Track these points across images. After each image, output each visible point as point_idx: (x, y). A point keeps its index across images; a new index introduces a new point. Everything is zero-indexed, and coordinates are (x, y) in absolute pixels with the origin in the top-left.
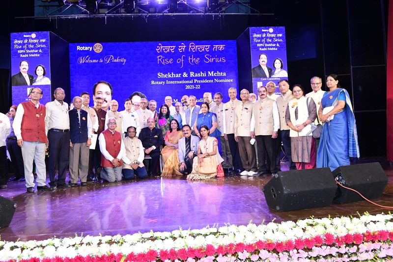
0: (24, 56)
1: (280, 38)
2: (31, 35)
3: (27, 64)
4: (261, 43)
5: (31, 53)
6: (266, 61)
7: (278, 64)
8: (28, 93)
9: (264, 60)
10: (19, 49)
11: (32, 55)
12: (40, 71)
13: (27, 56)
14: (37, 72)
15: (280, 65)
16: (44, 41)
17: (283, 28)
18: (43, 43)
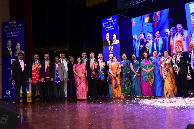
0: (108, 30)
2: (110, 18)
5: (110, 28)
8: (110, 49)
10: (105, 27)
11: (111, 29)
12: (114, 37)
13: (109, 30)
14: (113, 37)
16: (115, 20)
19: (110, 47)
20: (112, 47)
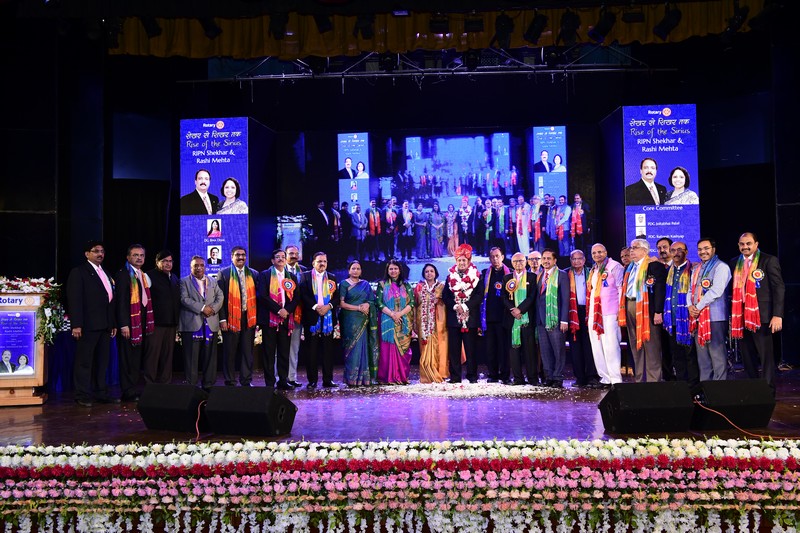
0: (202, 161)
1: (685, 126)
2: (215, 123)
3: (208, 176)
4: (645, 136)
5: (215, 157)
6: (654, 172)
7: (679, 178)
8: (209, 229)
9: (650, 170)
10: (195, 149)
11: (218, 161)
12: (230, 189)
13: (209, 161)
14: (225, 190)
15: (683, 180)
16: (238, 134)
17: (692, 107)
18: (237, 139)
19: (212, 220)
20: (219, 221)
